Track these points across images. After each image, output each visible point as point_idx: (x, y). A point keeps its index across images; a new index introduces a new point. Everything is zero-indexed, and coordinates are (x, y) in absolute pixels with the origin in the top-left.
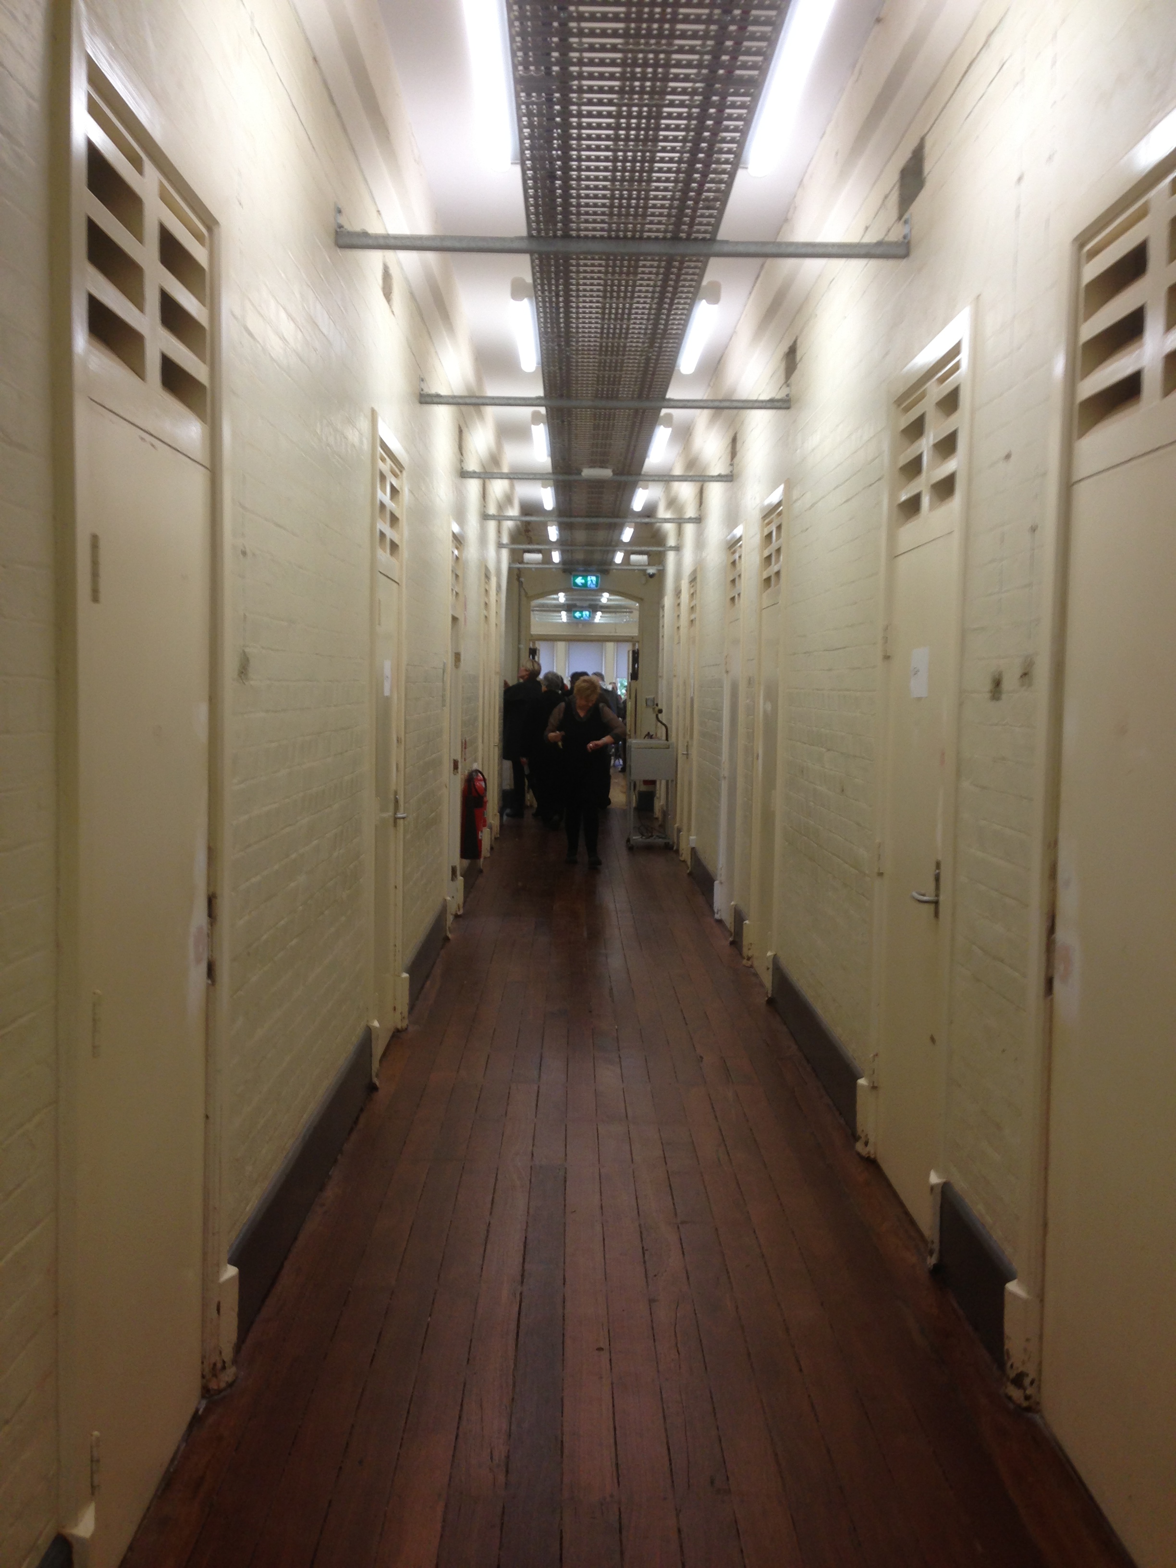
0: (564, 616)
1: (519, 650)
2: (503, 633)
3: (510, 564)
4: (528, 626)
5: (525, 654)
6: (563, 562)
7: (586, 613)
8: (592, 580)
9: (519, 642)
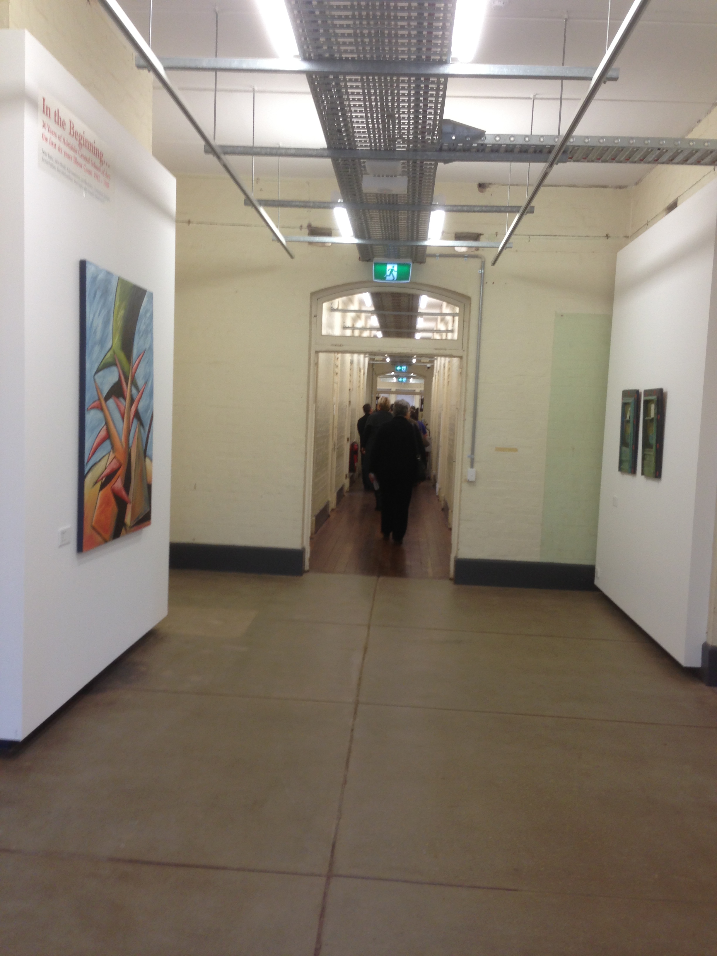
0: (394, 380)
1: (372, 397)
2: (365, 390)
3: (369, 362)
4: (376, 386)
5: (374, 399)
6: (391, 361)
7: (404, 379)
8: (404, 368)
9: (372, 394)
